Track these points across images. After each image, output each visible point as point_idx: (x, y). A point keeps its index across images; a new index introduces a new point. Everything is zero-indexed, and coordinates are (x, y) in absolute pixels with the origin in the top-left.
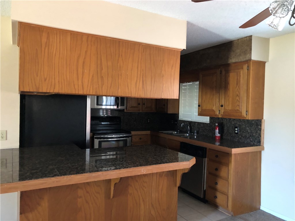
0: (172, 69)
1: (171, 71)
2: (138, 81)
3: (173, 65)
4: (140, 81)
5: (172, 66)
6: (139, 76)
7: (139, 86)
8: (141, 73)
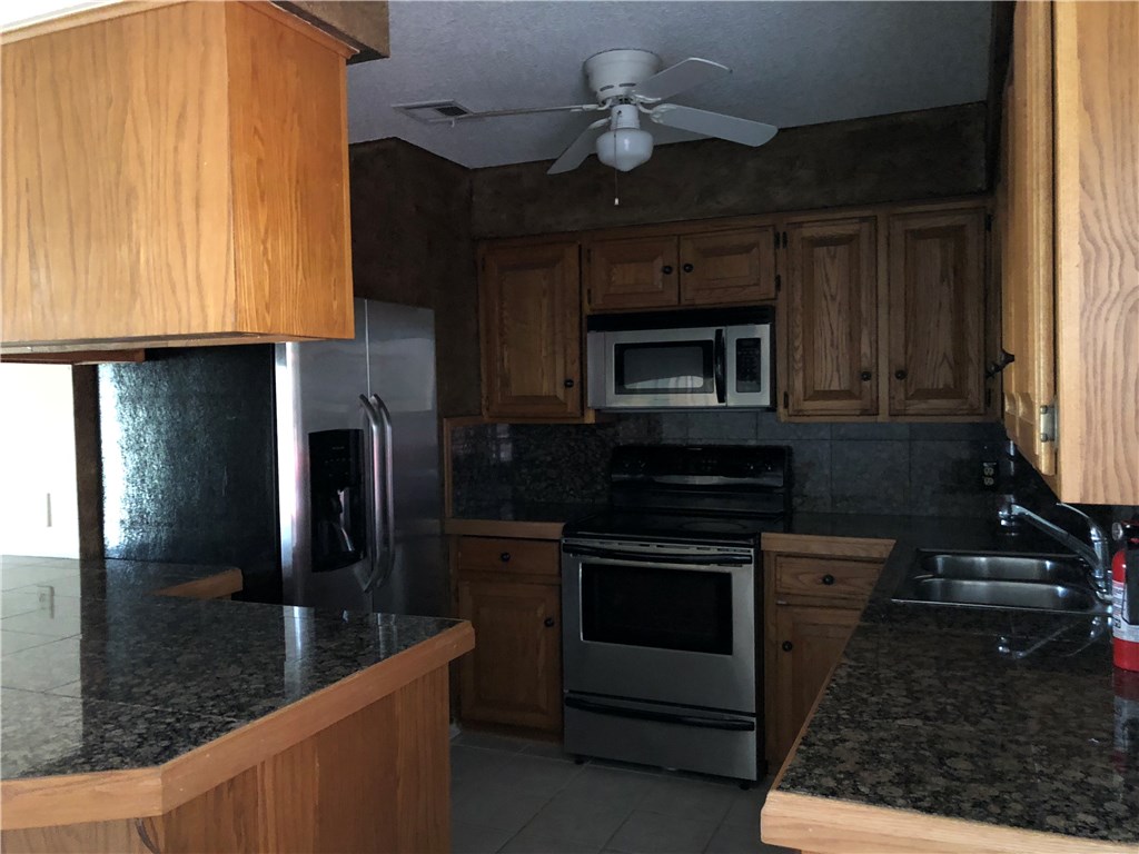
0: (180, 135)
1: (176, 149)
2: (11, 251)
3: (184, 106)
4: (18, 248)
5: (182, 116)
6: (12, 224)
7: (16, 280)
8: (18, 202)
